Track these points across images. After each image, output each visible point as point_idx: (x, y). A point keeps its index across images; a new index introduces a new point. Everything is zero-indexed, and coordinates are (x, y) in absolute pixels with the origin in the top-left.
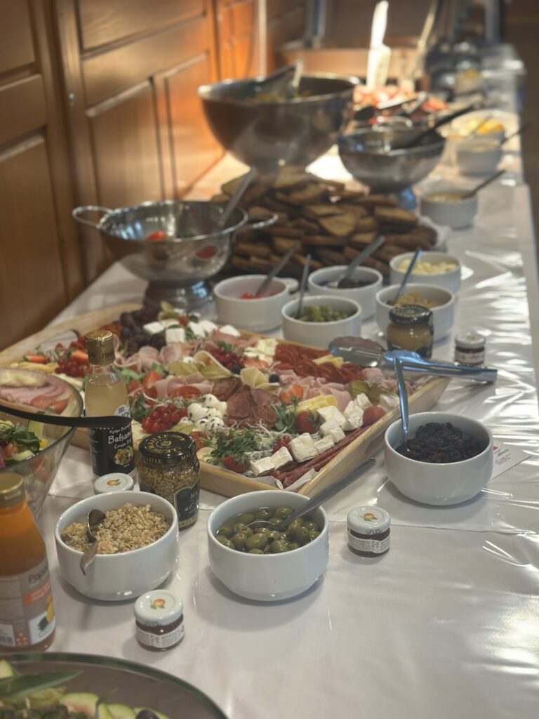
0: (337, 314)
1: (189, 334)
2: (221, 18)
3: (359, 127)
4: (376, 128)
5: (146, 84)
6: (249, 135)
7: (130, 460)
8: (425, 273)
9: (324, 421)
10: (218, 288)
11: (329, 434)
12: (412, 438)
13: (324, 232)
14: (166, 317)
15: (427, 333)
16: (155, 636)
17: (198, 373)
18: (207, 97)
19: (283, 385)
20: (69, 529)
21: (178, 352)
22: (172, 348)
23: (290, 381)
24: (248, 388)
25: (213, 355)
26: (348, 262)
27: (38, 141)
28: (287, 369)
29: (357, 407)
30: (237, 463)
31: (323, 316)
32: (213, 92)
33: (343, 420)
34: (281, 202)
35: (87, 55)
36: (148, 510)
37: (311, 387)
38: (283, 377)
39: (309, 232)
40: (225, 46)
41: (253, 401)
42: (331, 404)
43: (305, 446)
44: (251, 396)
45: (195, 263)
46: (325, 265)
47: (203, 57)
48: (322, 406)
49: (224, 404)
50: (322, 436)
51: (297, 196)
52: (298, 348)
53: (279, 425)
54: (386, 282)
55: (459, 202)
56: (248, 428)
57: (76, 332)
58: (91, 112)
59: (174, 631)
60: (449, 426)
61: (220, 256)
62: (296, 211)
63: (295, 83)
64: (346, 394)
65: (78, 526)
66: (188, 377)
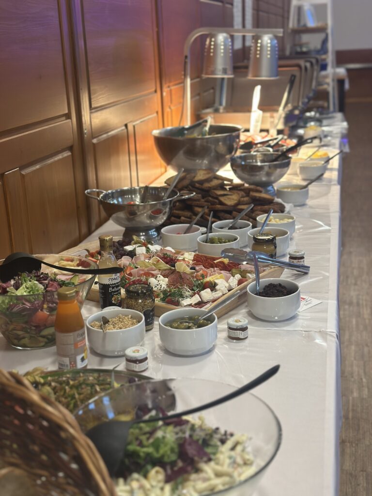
0: (227, 241)
1: (148, 250)
2: (164, 94)
3: (242, 153)
4: (252, 153)
5: (124, 128)
6: (181, 156)
7: (119, 301)
8: (274, 223)
9: (217, 285)
10: (163, 230)
11: (219, 290)
12: (261, 291)
13: (221, 203)
14: (135, 243)
15: (273, 247)
16: (135, 365)
17: (153, 266)
18: (157, 135)
19: (198, 271)
20: (93, 324)
21: (142, 258)
22: (139, 256)
23: (201, 269)
24: (178, 272)
25: (161, 259)
26: (234, 218)
27: (67, 154)
28: (200, 265)
29: (234, 280)
30: (173, 301)
31: (219, 242)
32: (160, 133)
33: (227, 285)
34: (198, 188)
35: (93, 111)
36: (130, 317)
37: (212, 272)
38: (197, 268)
39: (213, 204)
40: (167, 110)
41: (182, 277)
42: (221, 278)
43: (207, 294)
44: (180, 275)
45: (151, 217)
46: (220, 220)
47: (155, 115)
48: (217, 279)
49: (167, 279)
50: (216, 291)
51: (207, 185)
52: (206, 257)
53: (195, 288)
54: (254, 227)
55: (298, 191)
56: (179, 288)
57: (87, 250)
58: (95, 141)
59: (143, 363)
60: (280, 285)
61: (164, 214)
62: (206, 193)
63: (207, 128)
64: (229, 275)
65: (97, 323)
66: (147, 268)
